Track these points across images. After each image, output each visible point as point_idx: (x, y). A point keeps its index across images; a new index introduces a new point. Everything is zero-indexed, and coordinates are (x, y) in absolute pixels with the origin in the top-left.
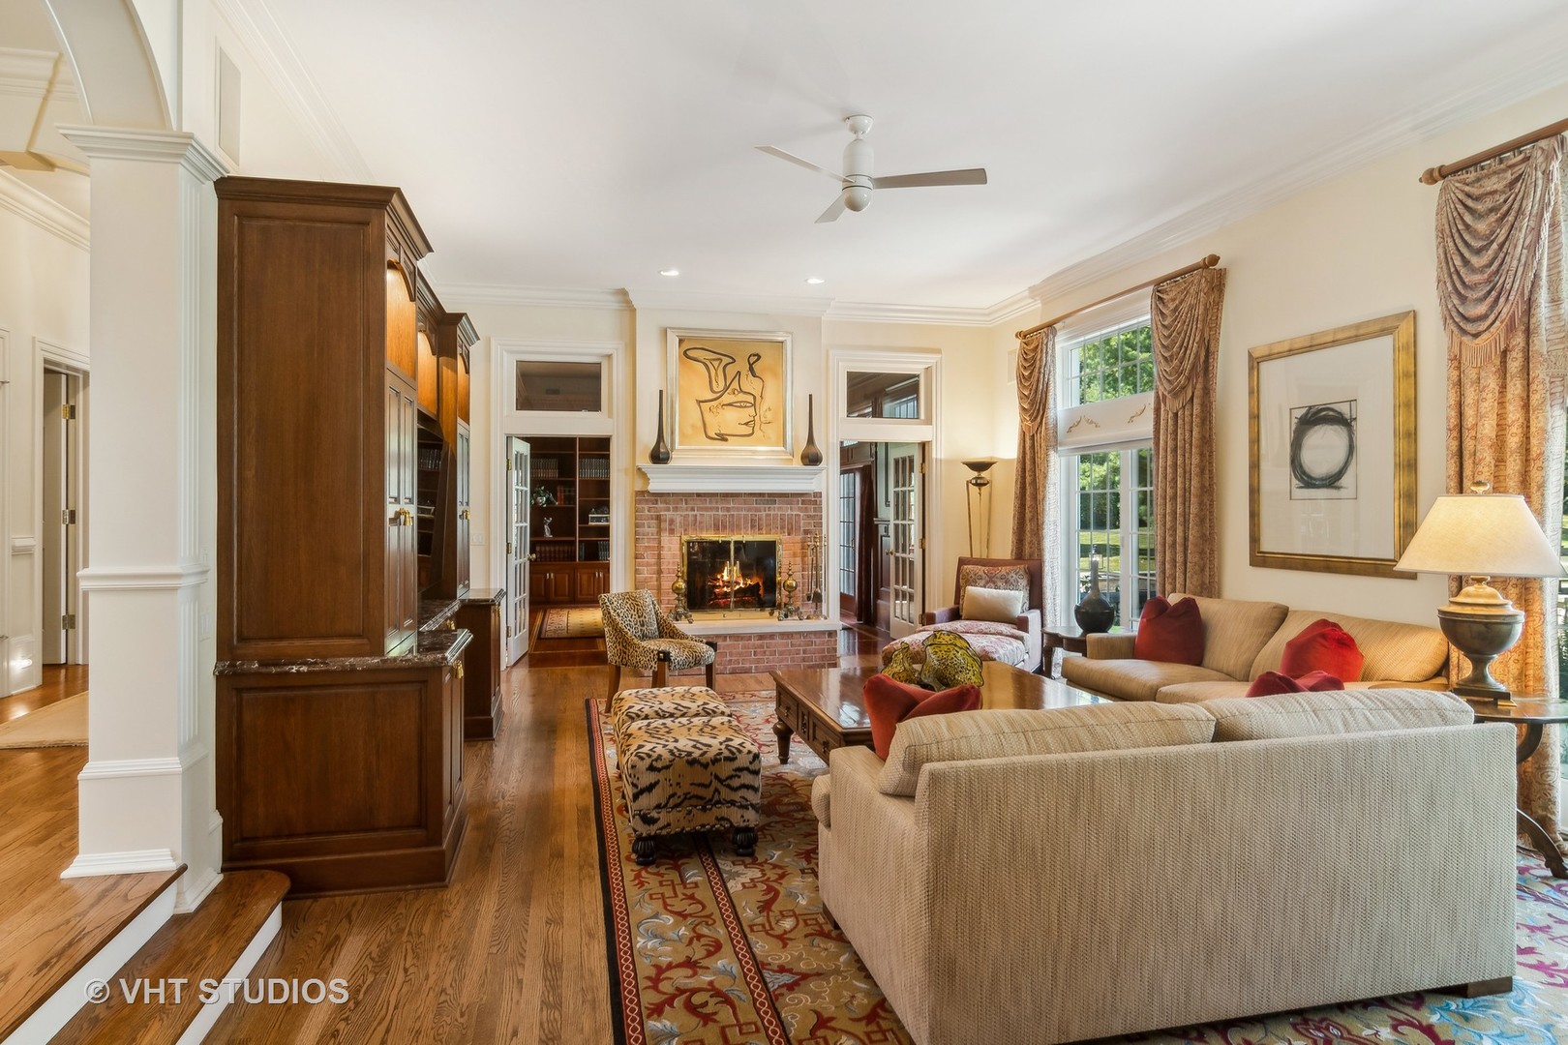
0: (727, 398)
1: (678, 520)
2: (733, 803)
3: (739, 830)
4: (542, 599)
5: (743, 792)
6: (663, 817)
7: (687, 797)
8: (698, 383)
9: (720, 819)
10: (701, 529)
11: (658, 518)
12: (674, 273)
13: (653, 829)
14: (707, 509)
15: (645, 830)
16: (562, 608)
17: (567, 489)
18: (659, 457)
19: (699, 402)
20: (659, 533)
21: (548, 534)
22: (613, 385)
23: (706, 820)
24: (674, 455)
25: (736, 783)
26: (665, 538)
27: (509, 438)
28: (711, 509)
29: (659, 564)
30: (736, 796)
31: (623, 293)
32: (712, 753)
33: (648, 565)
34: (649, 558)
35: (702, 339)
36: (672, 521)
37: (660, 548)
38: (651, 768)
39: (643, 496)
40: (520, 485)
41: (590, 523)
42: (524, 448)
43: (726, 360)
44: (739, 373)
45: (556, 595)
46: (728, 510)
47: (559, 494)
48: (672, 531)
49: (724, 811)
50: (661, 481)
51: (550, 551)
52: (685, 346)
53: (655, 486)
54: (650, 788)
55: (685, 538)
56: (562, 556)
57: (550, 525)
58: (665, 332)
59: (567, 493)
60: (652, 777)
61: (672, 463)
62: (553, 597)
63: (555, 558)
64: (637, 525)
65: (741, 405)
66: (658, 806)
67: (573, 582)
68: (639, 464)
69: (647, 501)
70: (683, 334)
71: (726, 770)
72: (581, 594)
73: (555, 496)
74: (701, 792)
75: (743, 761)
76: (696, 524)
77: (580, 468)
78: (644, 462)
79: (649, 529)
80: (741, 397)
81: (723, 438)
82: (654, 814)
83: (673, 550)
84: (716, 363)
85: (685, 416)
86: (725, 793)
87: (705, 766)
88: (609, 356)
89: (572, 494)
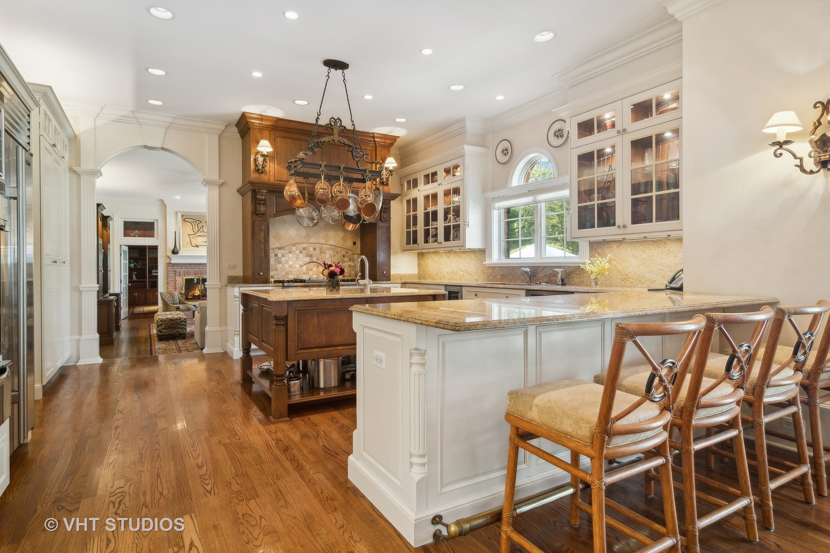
0: (199, 234)
1: (182, 272)
2: (180, 328)
3: (182, 334)
4: (132, 303)
5: (183, 326)
6: (164, 331)
7: (170, 327)
8: (189, 229)
9: (177, 331)
10: (190, 275)
11: (175, 271)
12: (178, 197)
13: (162, 334)
14: (192, 268)
15: (160, 334)
16: (141, 306)
18: (175, 252)
19: (189, 235)
20: (175, 276)
22: (159, 228)
23: (174, 331)
24: (180, 252)
25: (181, 324)
26: (177, 278)
27: (121, 246)
28: (194, 268)
29: (175, 286)
30: (181, 327)
31: (162, 201)
32: (175, 318)
33: (171, 286)
34: (172, 284)
35: (190, 215)
36: (180, 272)
37: (176, 281)
38: (161, 321)
39: (169, 265)
40: (125, 262)
42: (126, 249)
43: (198, 222)
44: (203, 226)
45: (138, 301)
46: (199, 269)
48: (180, 276)
49: (178, 330)
50: (175, 260)
51: (136, 285)
52: (184, 218)
53: (173, 261)
54: (161, 325)
55: (185, 278)
57: (135, 275)
58: (177, 213)
60: (161, 323)
61: (179, 254)
64: (167, 274)
65: (204, 236)
66: (163, 329)
68: (168, 254)
69: (171, 266)
70: (183, 214)
71: (178, 321)
73: (137, 264)
74: (173, 326)
75: (182, 319)
76: (188, 273)
78: (170, 254)
79: (172, 275)
80: (204, 233)
81: (197, 246)
82: (162, 330)
83: (180, 281)
84: (195, 223)
85: (183, 240)
86: (178, 326)
87: (174, 320)
88: (157, 220)
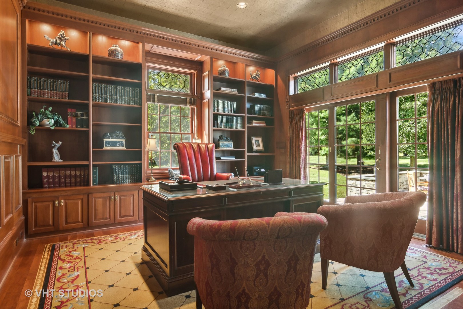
17: (79, 113)
21: (57, 158)
41: (106, 148)
47: (69, 118)
56: (73, 180)
59: (79, 117)
62: (63, 224)
63: (65, 183)
67: (87, 207)
72: (95, 219)
77: (94, 92)
89: (85, 118)
